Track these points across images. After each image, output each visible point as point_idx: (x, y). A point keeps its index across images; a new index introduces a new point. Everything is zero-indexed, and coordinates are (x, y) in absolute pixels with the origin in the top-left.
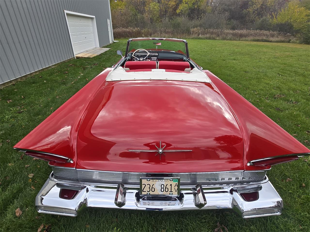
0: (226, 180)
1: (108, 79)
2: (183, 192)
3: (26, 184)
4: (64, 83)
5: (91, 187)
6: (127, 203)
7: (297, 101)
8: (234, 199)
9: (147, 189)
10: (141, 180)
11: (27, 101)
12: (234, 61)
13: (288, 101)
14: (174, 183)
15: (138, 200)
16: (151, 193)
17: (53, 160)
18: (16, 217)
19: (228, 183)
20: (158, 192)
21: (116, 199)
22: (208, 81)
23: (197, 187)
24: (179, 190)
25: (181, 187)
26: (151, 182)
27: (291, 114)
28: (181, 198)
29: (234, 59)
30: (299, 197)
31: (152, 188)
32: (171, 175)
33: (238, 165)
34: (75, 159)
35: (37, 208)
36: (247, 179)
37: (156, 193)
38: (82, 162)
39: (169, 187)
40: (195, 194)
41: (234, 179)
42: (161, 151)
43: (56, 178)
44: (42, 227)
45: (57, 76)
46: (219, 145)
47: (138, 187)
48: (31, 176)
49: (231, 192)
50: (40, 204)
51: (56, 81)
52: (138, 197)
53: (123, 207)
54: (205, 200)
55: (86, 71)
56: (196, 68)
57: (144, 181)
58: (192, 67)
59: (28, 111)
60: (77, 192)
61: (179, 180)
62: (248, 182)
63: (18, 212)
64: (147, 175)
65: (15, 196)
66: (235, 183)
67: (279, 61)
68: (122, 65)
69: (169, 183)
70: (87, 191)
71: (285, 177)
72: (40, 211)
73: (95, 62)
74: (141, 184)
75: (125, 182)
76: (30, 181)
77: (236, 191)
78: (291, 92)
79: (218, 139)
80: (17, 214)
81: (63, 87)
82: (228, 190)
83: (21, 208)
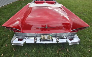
0: (65, 35)
1: (30, 6)
2: (53, 39)
3: (8, 38)
4: (16, 9)
5: (27, 38)
6: (37, 42)
7: (86, 14)
8: (67, 40)
9: (43, 38)
10: (41, 35)
11: (4, 14)
12: (69, 2)
13: (84, 14)
14: (50, 36)
15: (40, 41)
16: (44, 39)
17: (15, 30)
18: (6, 47)
19: (65, 36)
20: (46, 39)
21: (34, 41)
22: (61, 7)
23: (57, 37)
24: (52, 38)
25: (53, 37)
26: (44, 36)
27: (84, 18)
28: (52, 40)
29: (69, 1)
30: (84, 40)
31: (44, 38)
32: (50, 34)
33: (69, 31)
34: (21, 30)
35: (11, 44)
36: (71, 35)
37: (45, 39)
38: (23, 31)
39: (49, 37)
40: (56, 39)
41: (67, 35)
42: (47, 27)
43: (16, 36)
44: (14, 49)
45: (13, 6)
46: (63, 26)
47: (40, 37)
48: (9, 36)
49: (66, 38)
50: (12, 43)
51: (13, 8)
52: (40, 40)
53: (36, 43)
54: (59, 40)
55: (22, 5)
56: (57, 3)
57: (42, 36)
58: (56, 3)
59: (5, 18)
60: (23, 39)
61: (52, 35)
62: (71, 36)
63: (6, 45)
64: (43, 34)
65: (5, 41)
66: (67, 36)
67: (82, 2)
68: (34, 2)
69: (49, 36)
70: (26, 39)
71: (81, 35)
72: (12, 45)
73: (25, 2)
74: (41, 37)
75: (36, 36)
76: (9, 37)
77: (68, 38)
78: (85, 12)
79: (63, 24)
80: (6, 46)
81: (15, 10)
82: (65, 38)
83: (7, 44)
